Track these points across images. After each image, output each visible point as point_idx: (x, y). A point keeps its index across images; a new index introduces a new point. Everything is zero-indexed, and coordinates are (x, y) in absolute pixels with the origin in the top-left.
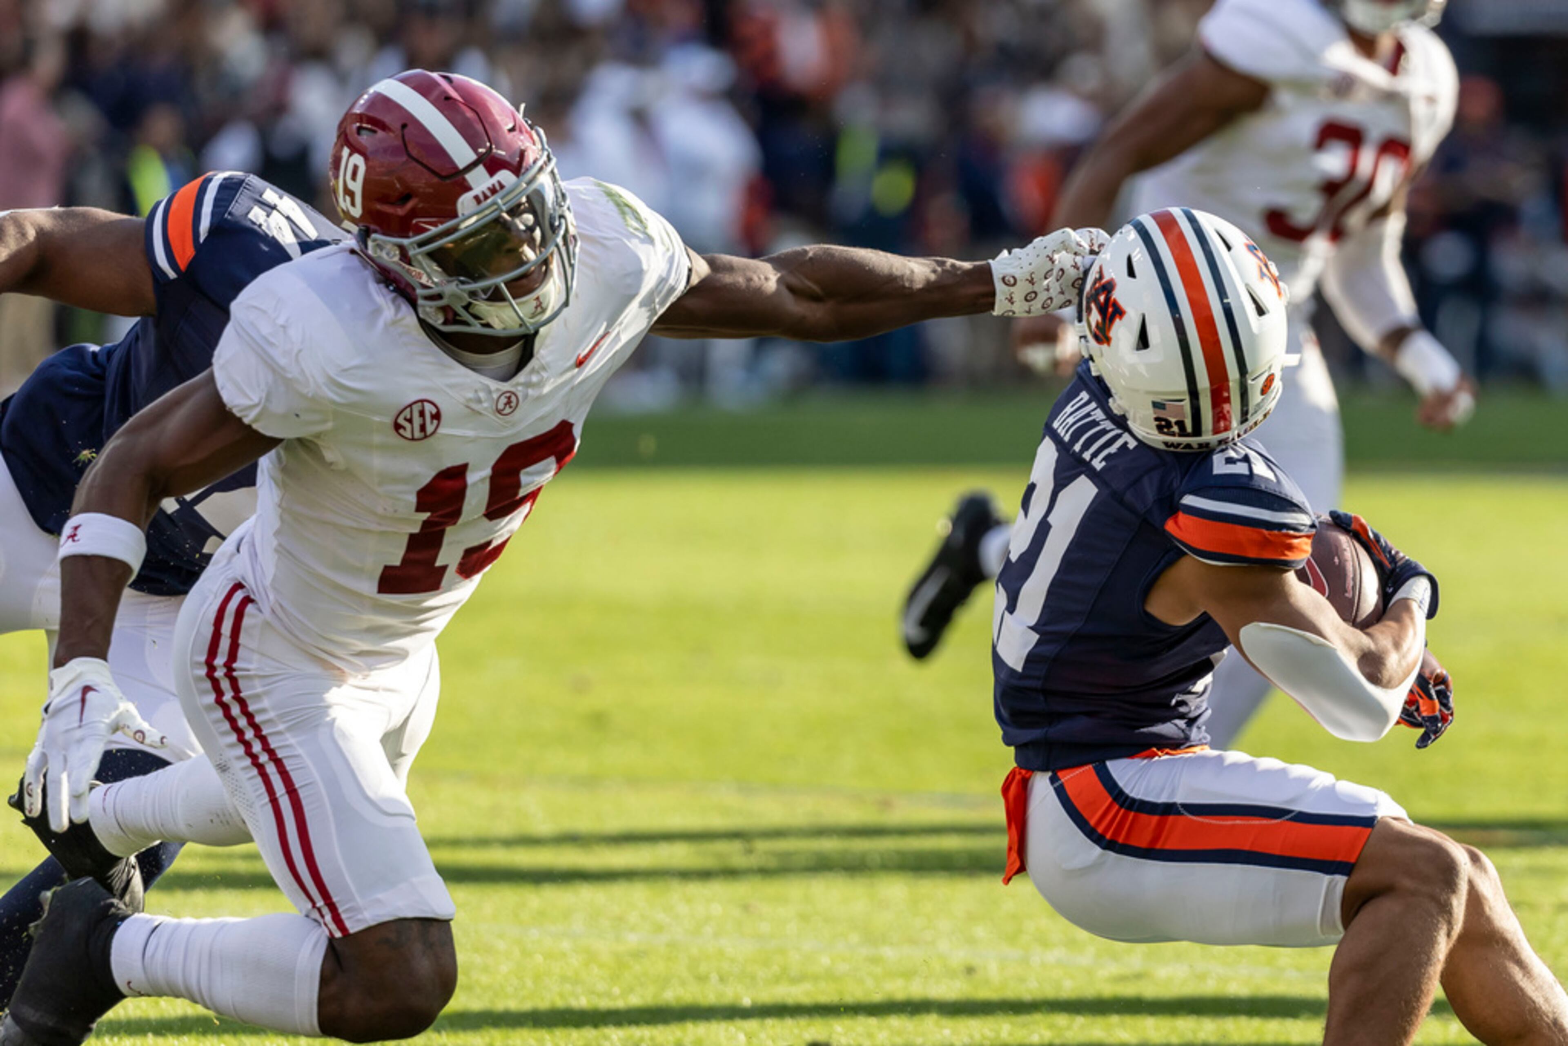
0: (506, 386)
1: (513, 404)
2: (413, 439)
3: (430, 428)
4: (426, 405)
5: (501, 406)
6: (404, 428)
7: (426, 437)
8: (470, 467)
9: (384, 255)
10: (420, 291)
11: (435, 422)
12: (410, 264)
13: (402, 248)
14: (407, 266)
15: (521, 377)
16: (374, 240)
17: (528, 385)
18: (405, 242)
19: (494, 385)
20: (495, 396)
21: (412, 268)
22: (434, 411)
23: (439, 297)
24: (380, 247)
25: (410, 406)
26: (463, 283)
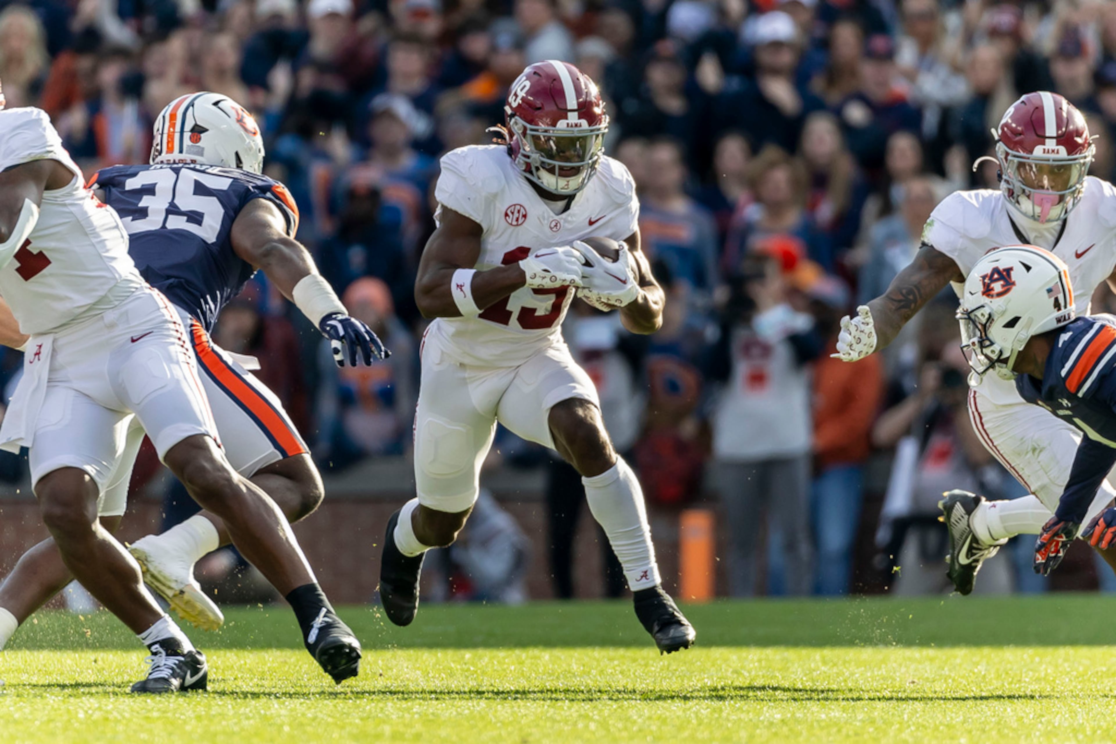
0: (557, 218)
1: (558, 227)
2: (511, 224)
3: (520, 222)
4: (522, 208)
5: (552, 226)
6: (509, 217)
7: (517, 225)
8: (531, 251)
9: (516, 128)
10: (522, 151)
11: (523, 219)
12: (524, 137)
13: (525, 129)
14: (523, 138)
15: (564, 215)
16: (516, 119)
17: (566, 221)
18: (529, 126)
19: (552, 214)
20: (551, 219)
21: (524, 140)
22: (524, 213)
23: (528, 157)
24: (516, 123)
25: (515, 205)
26: (542, 156)
